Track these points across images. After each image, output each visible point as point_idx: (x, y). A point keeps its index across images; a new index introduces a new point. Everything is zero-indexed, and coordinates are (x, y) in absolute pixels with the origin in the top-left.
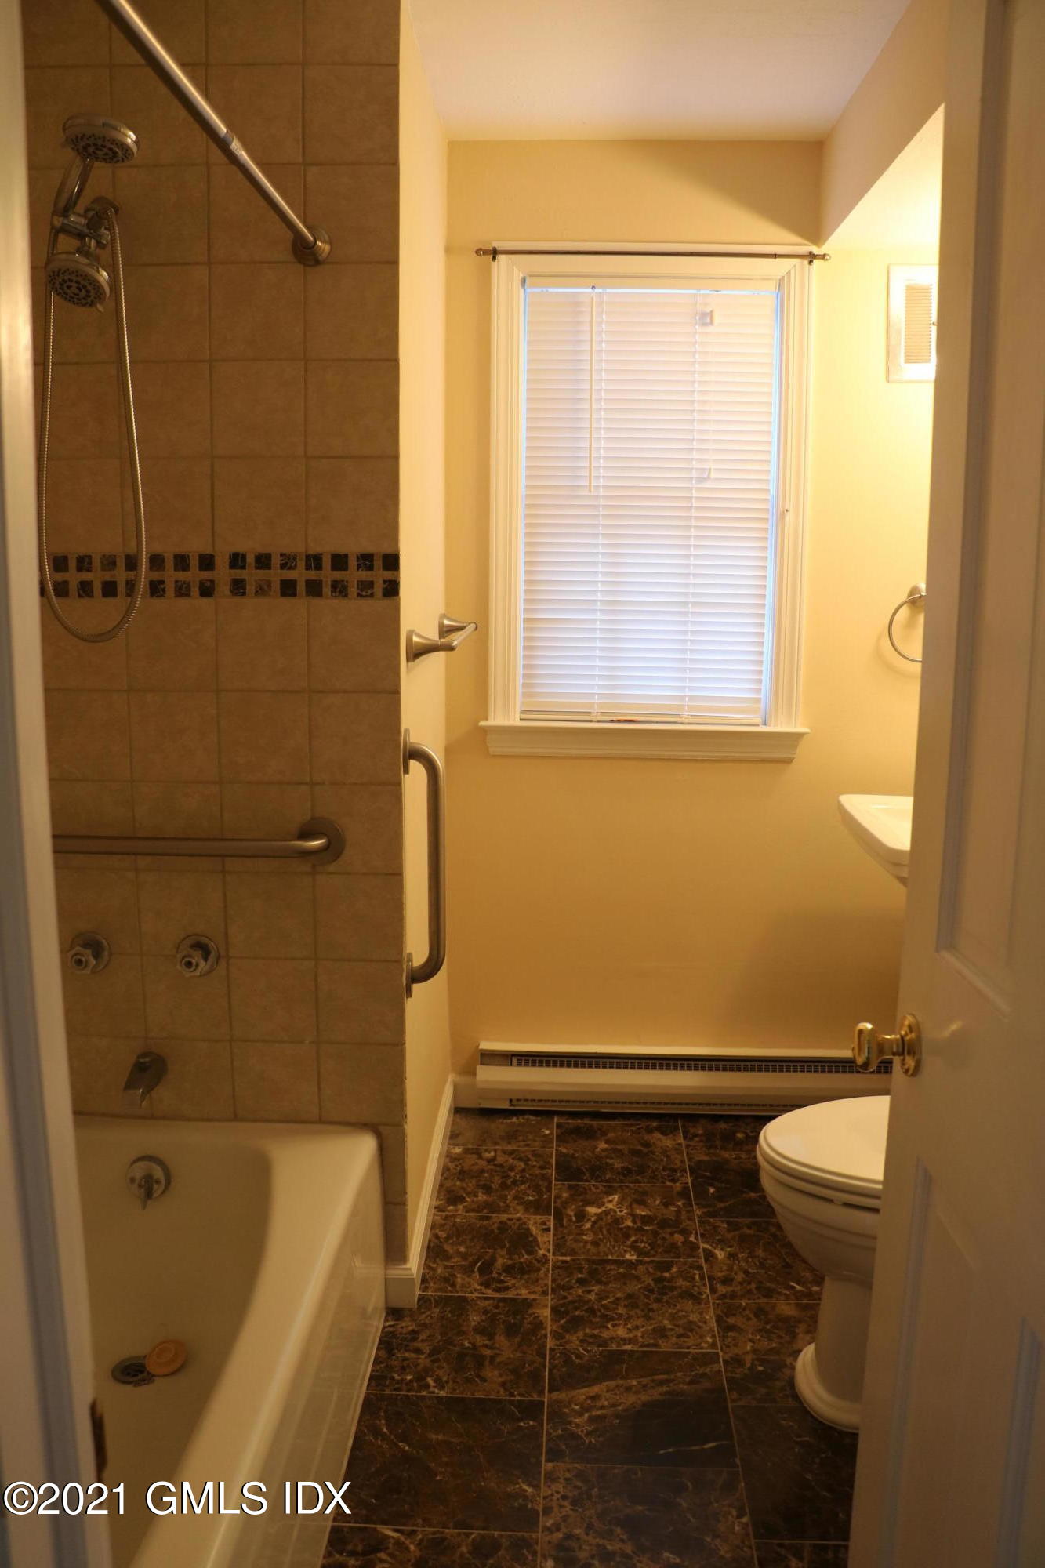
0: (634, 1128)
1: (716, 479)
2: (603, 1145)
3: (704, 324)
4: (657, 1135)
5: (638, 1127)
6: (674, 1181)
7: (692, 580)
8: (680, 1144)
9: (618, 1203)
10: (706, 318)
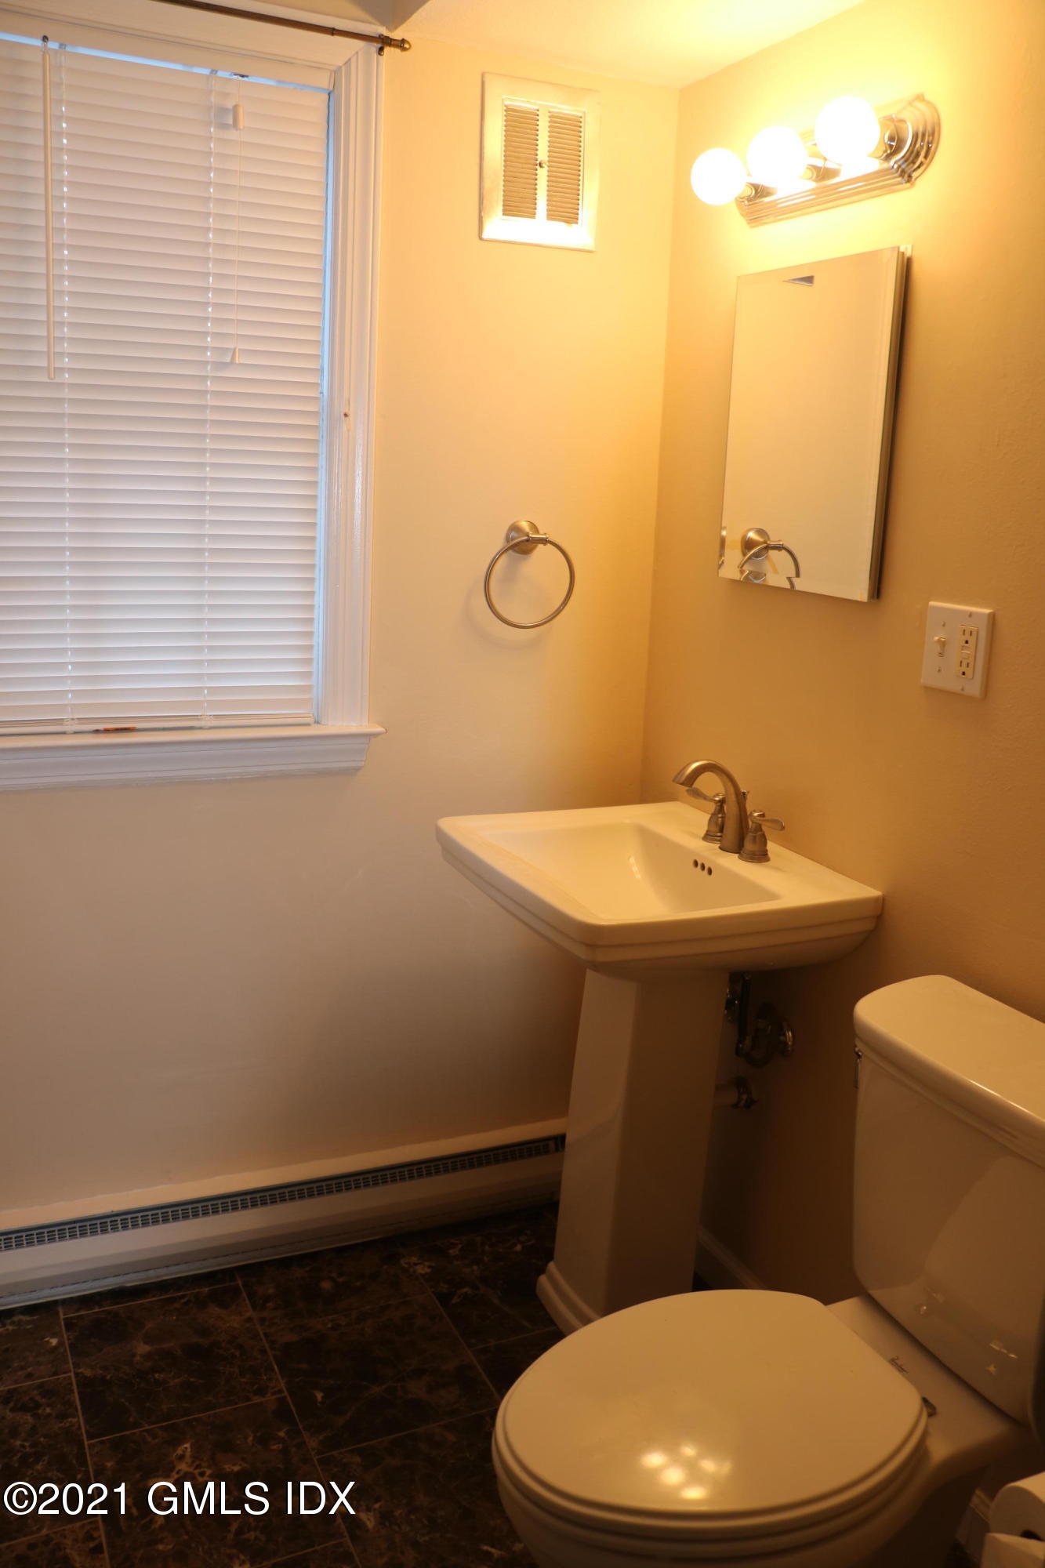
0: (177, 1305)
1: (240, 364)
2: (143, 1348)
3: (223, 126)
4: (214, 1310)
5: (183, 1301)
6: (262, 1391)
7: (208, 516)
8: (250, 1319)
9: (195, 1458)
10: (226, 117)
